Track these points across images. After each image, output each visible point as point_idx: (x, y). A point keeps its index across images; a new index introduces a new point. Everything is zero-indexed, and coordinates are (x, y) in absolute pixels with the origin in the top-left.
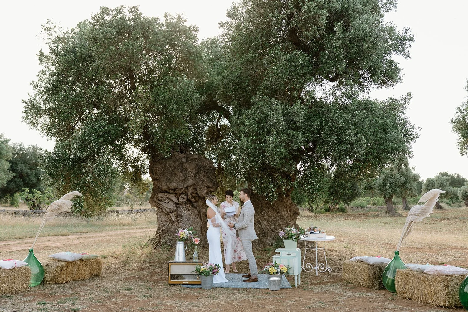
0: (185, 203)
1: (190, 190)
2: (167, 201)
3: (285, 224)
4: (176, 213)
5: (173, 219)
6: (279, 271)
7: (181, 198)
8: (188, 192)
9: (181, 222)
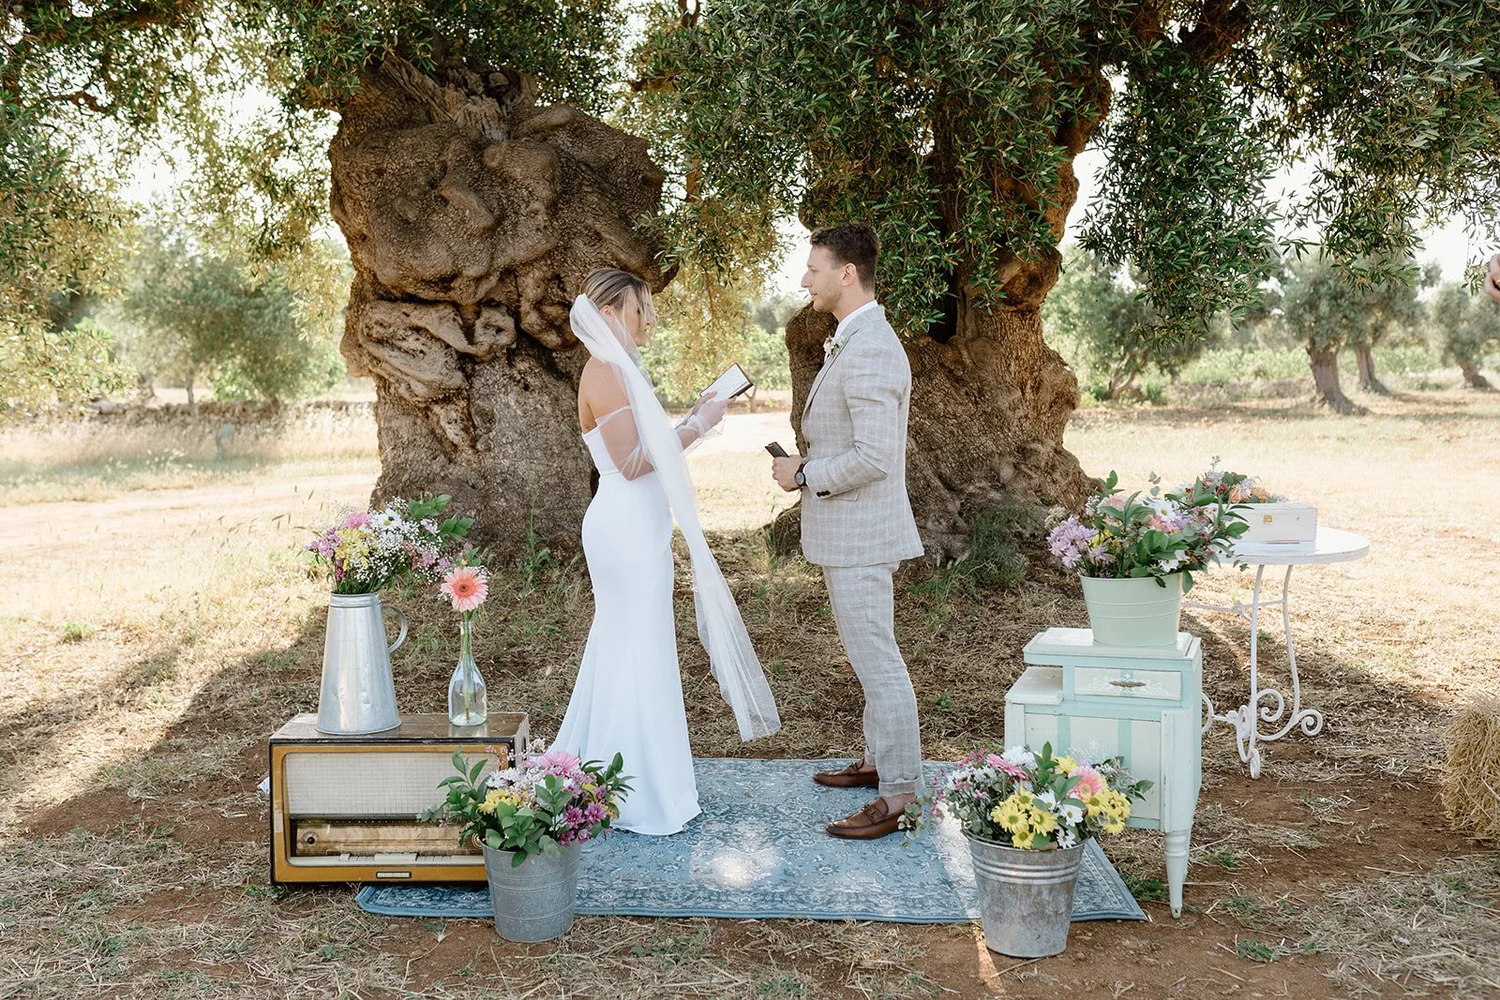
0: (511, 355)
1: (530, 285)
2: (412, 343)
3: (1010, 454)
4: (463, 403)
5: (453, 433)
6: (1071, 822)
7: (486, 326)
8: (520, 296)
9: (489, 449)
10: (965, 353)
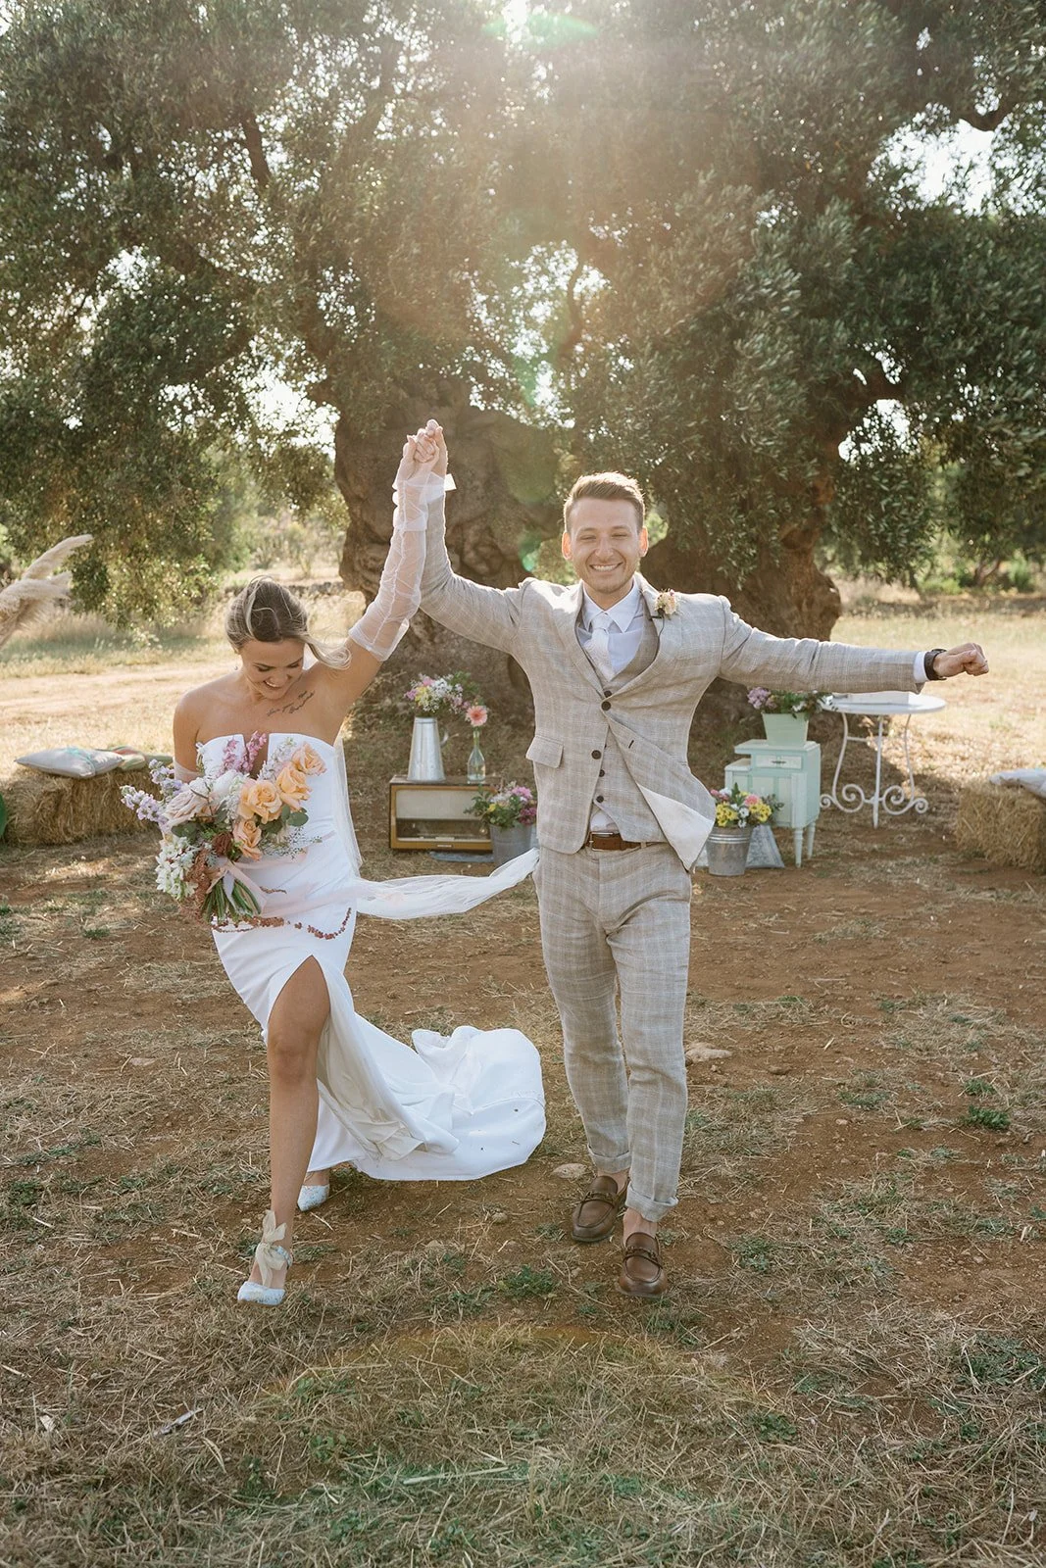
6: (744, 816)
8: (464, 540)
9: (442, 642)
10: (760, 581)
